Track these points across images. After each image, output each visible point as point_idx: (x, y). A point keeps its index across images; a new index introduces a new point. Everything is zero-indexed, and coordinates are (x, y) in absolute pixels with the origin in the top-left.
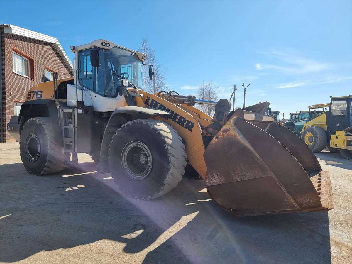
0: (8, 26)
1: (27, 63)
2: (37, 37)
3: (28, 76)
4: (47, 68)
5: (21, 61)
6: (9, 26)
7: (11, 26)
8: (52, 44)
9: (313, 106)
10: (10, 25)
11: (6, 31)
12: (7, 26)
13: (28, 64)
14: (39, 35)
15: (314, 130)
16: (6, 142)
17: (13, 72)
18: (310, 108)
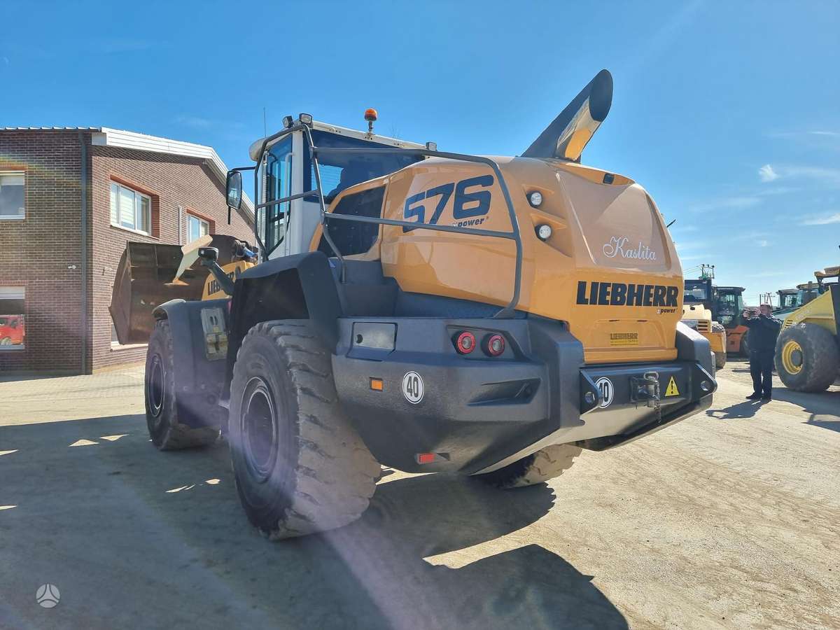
0: (98, 131)
1: (144, 204)
2: (167, 148)
3: (147, 231)
4: (189, 212)
5: (131, 200)
6: (101, 131)
7: (104, 130)
8: (204, 159)
9: (827, 270)
10: (103, 128)
11: (95, 141)
12: (96, 131)
13: (147, 206)
14: (170, 144)
15: (802, 333)
16: (92, 374)
17: (111, 226)
18: (820, 277)
